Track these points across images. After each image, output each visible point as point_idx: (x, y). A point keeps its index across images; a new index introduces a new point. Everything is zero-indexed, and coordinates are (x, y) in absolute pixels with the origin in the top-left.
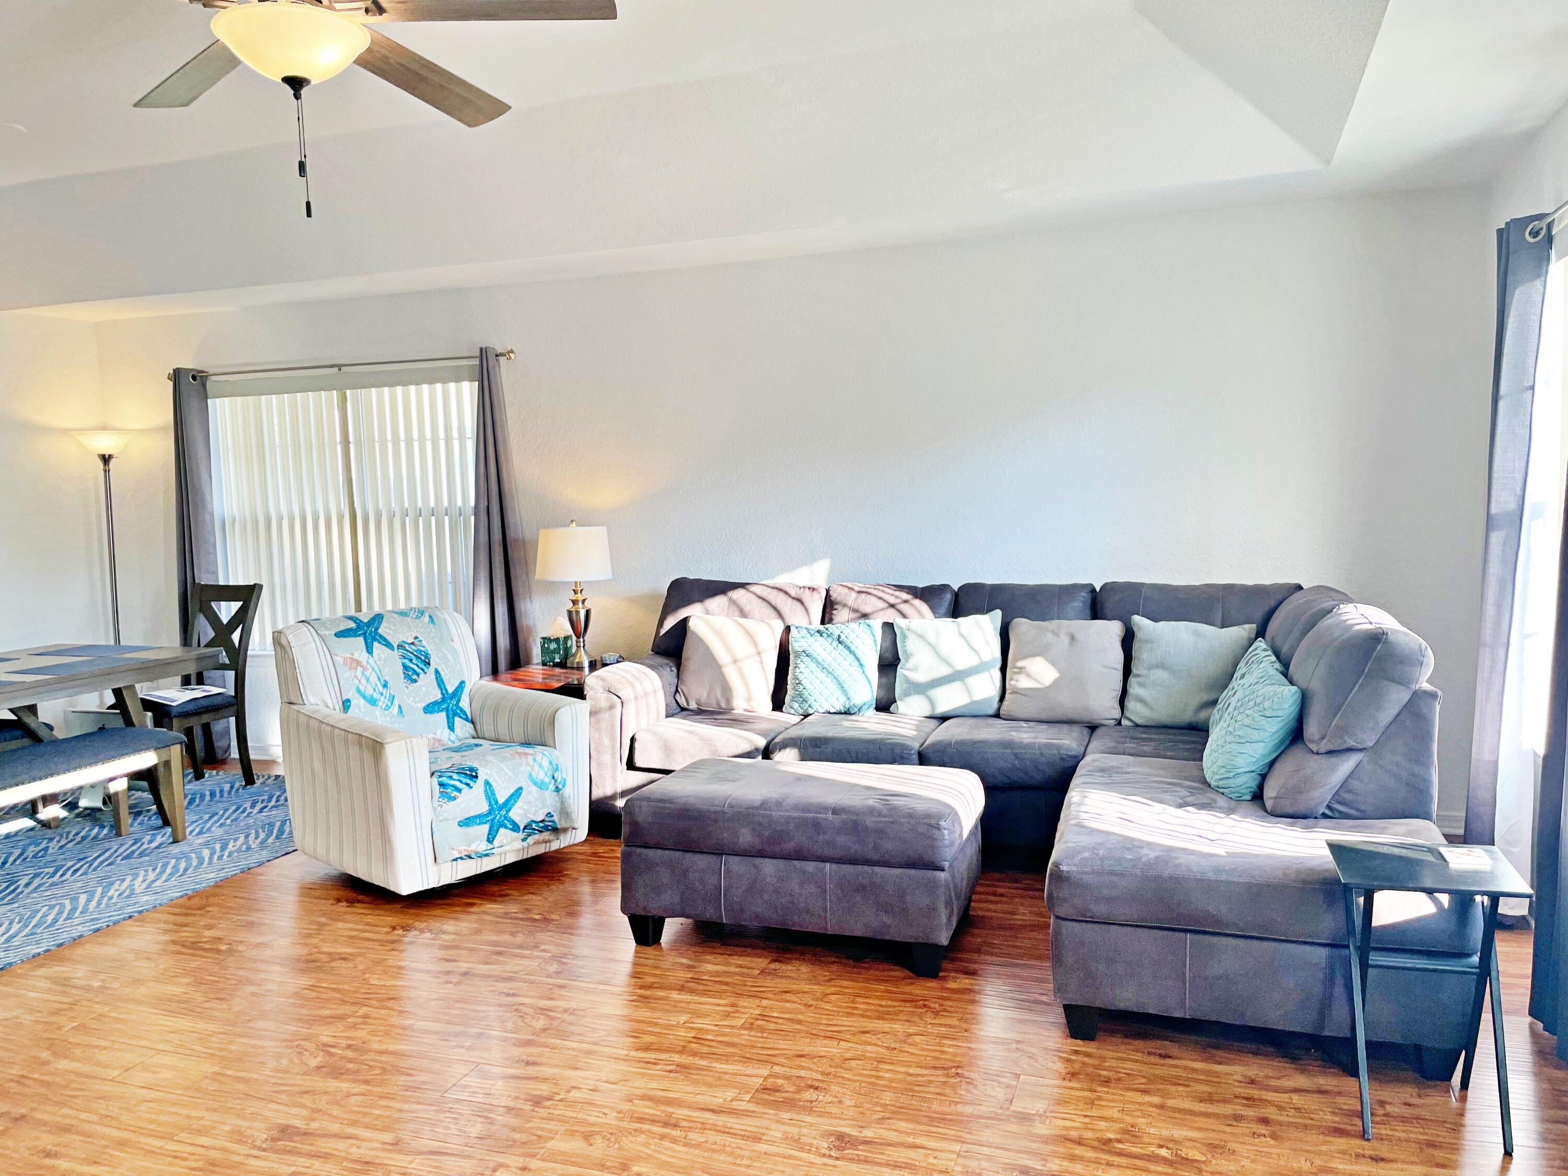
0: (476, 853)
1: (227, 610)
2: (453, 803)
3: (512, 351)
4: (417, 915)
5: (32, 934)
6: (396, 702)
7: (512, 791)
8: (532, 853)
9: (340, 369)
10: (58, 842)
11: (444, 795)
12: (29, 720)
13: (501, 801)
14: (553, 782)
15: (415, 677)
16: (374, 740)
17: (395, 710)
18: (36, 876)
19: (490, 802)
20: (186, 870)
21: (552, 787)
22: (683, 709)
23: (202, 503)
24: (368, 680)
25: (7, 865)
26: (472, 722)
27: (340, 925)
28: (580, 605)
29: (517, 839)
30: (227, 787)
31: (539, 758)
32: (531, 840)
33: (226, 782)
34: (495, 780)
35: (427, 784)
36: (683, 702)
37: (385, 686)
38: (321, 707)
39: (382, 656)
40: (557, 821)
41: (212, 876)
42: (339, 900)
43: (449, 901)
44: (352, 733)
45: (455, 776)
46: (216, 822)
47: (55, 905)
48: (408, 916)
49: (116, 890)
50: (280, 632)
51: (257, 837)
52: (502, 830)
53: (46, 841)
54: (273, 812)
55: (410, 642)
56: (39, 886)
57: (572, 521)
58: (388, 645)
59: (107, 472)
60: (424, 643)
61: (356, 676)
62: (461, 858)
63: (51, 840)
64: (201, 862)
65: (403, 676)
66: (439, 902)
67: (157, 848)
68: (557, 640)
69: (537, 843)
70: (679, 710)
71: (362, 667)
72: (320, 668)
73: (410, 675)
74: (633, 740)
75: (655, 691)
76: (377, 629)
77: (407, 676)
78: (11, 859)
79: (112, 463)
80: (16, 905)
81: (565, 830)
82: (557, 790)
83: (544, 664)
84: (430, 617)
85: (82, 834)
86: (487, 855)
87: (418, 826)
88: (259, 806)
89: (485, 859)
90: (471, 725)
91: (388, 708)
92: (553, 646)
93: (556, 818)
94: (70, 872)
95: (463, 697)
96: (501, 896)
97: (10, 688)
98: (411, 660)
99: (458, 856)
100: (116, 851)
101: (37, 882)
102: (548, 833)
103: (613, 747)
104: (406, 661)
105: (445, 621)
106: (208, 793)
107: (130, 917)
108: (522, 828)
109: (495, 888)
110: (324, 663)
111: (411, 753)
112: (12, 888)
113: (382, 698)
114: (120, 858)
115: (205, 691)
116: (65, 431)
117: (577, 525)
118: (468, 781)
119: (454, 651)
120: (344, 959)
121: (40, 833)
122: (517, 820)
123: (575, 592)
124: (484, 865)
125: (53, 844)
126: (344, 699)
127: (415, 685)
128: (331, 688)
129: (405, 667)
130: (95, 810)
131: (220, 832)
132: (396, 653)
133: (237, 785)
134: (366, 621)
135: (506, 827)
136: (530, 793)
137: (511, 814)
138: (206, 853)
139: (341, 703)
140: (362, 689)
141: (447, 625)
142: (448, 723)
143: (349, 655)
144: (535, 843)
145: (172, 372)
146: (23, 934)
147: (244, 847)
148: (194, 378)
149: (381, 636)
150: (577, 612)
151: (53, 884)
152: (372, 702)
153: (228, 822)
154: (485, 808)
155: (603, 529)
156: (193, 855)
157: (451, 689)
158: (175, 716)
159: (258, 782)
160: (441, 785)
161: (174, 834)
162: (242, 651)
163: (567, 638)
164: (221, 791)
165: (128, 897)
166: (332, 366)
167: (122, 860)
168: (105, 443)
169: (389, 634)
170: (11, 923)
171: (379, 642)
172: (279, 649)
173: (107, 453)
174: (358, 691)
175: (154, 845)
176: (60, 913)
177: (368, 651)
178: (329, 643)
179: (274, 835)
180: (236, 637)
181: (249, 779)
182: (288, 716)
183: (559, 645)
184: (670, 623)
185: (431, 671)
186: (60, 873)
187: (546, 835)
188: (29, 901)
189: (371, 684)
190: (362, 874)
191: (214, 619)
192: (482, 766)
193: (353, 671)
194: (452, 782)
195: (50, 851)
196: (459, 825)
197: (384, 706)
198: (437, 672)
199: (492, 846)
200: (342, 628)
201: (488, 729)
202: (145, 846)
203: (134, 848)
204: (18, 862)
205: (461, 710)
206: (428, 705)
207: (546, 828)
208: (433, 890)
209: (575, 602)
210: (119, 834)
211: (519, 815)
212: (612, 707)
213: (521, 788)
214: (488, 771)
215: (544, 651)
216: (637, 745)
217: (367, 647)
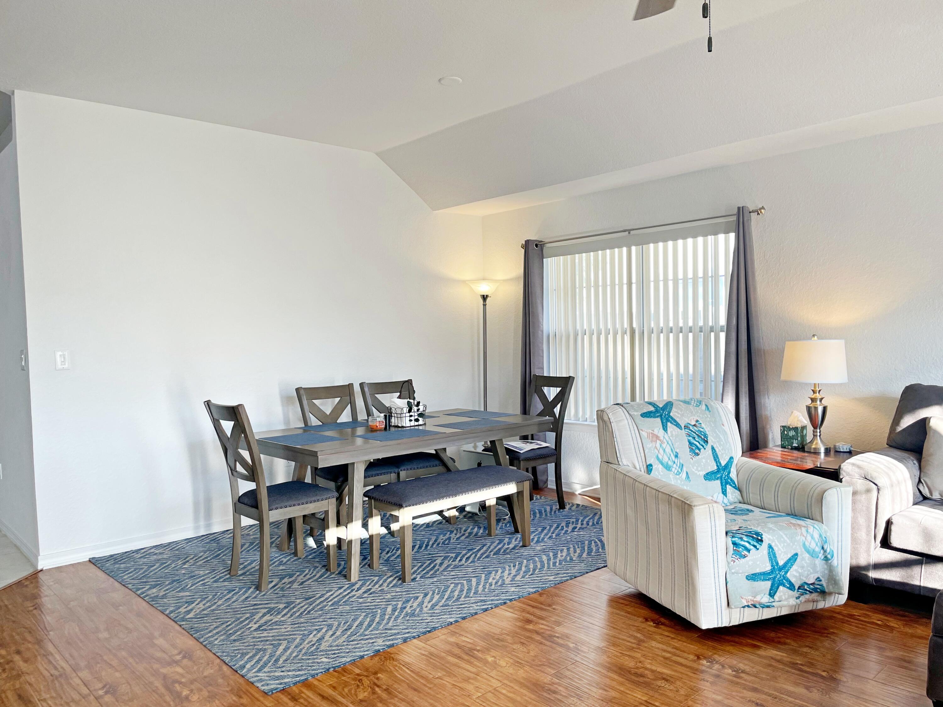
0: (760, 604)
1: (551, 393)
2: (743, 561)
3: (763, 208)
4: (714, 648)
5: (446, 606)
6: (685, 469)
7: (789, 556)
8: (802, 609)
9: (629, 233)
10: (456, 534)
11: (736, 552)
12: (442, 455)
13: (781, 563)
14: (822, 552)
15: (697, 451)
16: (683, 502)
17: (684, 475)
18: (446, 558)
19: (772, 563)
20: (534, 570)
21: (821, 556)
22: (925, 498)
23: (538, 325)
24: (664, 451)
25: (429, 547)
26: (740, 490)
27: (654, 644)
28: (818, 402)
29: (792, 597)
30: (548, 509)
31: (811, 529)
32: (803, 598)
33: (547, 505)
34: (776, 545)
35: (723, 541)
36: (926, 492)
37: (676, 456)
38: (631, 468)
39: (674, 433)
40: (825, 585)
41: (551, 578)
42: (647, 620)
43: (737, 640)
44: (662, 492)
45: (745, 538)
46: (546, 535)
47: (458, 584)
48: (705, 647)
49: (494, 579)
50: (602, 411)
51: (575, 552)
52: (781, 588)
53: (449, 533)
54: (582, 533)
55: (693, 424)
56: (448, 566)
57: (814, 336)
58: (678, 425)
59: (484, 305)
60: (703, 425)
61: (656, 447)
62: (748, 606)
63: (452, 532)
64: (543, 566)
65: (689, 450)
66: (727, 638)
67: (514, 548)
68: (796, 429)
69: (807, 601)
70: (921, 499)
71: (660, 440)
72: (631, 439)
73: (694, 450)
74: (889, 523)
75: (905, 481)
76: (669, 412)
77: (692, 450)
78: (431, 543)
79: (488, 300)
80: (435, 579)
81: (830, 594)
82: (826, 559)
83: (783, 447)
84: (706, 405)
85: (469, 531)
86: (768, 607)
87: (716, 575)
88: (571, 527)
89: (765, 609)
90: (739, 493)
91: (678, 473)
92: (792, 433)
93: (824, 583)
94: (464, 559)
95: (732, 470)
96: (779, 643)
97: (437, 436)
98: (694, 438)
99: (746, 604)
100: (489, 547)
101: (446, 563)
102: (816, 594)
103: (869, 526)
104: (691, 438)
105: (717, 410)
106: (537, 511)
107: (505, 603)
108: (797, 588)
109: (772, 635)
110: (634, 436)
111: (712, 515)
112: (432, 565)
113: (675, 466)
114: (492, 553)
115: (537, 444)
116: (464, 282)
117: (818, 338)
118: (755, 544)
119: (725, 433)
120: (667, 680)
121: (445, 526)
122: (793, 580)
123: (814, 392)
124: (764, 613)
125: (453, 535)
126: (648, 464)
127: (697, 457)
128: (639, 455)
129: (690, 443)
130: (474, 514)
131: (550, 543)
132: (684, 432)
133: (554, 508)
134: (661, 406)
135: (784, 586)
136: (804, 558)
137: (788, 575)
138: (544, 558)
139: (645, 466)
140: (660, 457)
141: (718, 412)
142: (722, 489)
143: (651, 431)
144: (805, 601)
145: (524, 243)
146: (441, 604)
147: (568, 559)
148: (537, 246)
149: (672, 418)
150: (816, 408)
151: (456, 567)
152: (668, 468)
153: (554, 535)
154: (768, 568)
155: (842, 342)
156: (537, 559)
157: (723, 463)
158: (522, 460)
159: (567, 507)
160: (734, 544)
161: (523, 538)
162: (561, 420)
163: (804, 428)
164: (545, 511)
165: (501, 586)
166: (625, 231)
167: (494, 554)
168: (484, 288)
169: (678, 417)
170: (433, 594)
171: (671, 423)
172: (601, 421)
173: (485, 294)
174: (658, 458)
175: (511, 546)
176: (462, 591)
177: (664, 429)
178: (637, 421)
179: (586, 552)
180: (557, 410)
181: (562, 506)
182: (607, 473)
183: (797, 433)
184: (908, 421)
185: (709, 447)
186: (459, 559)
187: (815, 596)
188: (443, 577)
189: (666, 454)
190: (653, 594)
191: (543, 397)
192: (765, 532)
193: (654, 443)
194: (742, 543)
195: (452, 541)
196: (747, 578)
197: (676, 472)
198: (713, 448)
199: (773, 600)
200: (645, 411)
201: (754, 497)
202: (506, 546)
203: (500, 546)
204: (434, 546)
205: (732, 480)
206: (707, 474)
207: (815, 590)
208: (725, 628)
209: (813, 400)
210: (490, 535)
211: (795, 576)
212: (868, 491)
213: (796, 554)
214: (770, 537)
215: (784, 437)
216: (893, 528)
217: (663, 426)
